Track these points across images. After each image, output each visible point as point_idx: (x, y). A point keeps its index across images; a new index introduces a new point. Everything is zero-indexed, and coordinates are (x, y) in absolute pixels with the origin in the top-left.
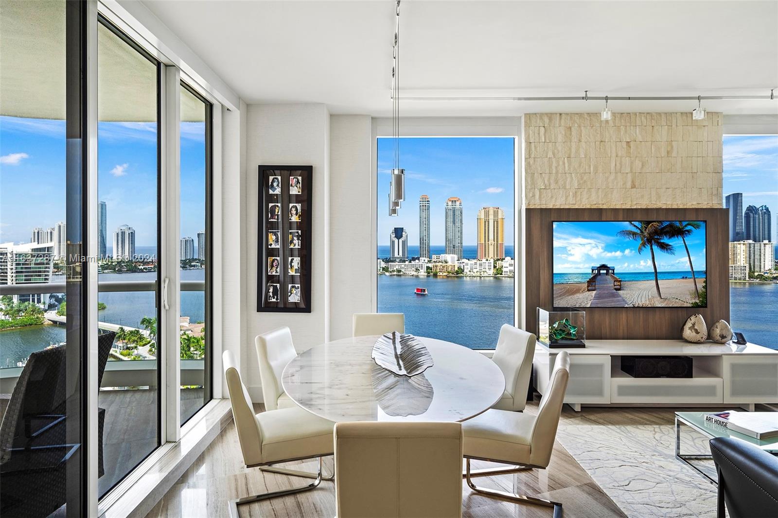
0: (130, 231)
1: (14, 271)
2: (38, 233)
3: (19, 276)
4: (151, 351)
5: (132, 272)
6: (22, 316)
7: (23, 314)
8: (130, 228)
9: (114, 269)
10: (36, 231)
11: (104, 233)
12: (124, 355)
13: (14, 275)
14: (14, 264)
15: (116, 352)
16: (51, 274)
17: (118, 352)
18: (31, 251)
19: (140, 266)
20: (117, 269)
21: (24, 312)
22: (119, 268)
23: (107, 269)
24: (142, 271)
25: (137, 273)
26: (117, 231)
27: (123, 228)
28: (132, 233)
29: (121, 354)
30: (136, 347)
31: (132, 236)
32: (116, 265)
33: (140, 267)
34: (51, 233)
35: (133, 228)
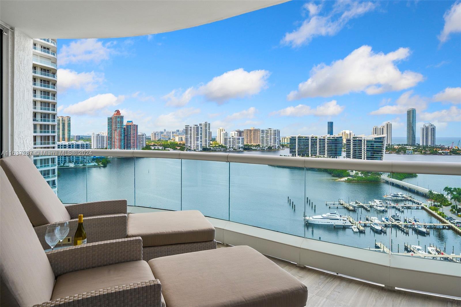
0: (432, 127)
1: (366, 150)
2: (376, 129)
3: (368, 153)
4: (452, 211)
5: (434, 155)
6: (369, 176)
7: (370, 174)
8: (432, 125)
9: (421, 152)
10: (375, 128)
11: (414, 129)
12: (432, 210)
13: (366, 152)
14: (366, 146)
15: (426, 206)
16: (384, 153)
17: (428, 206)
18: (374, 139)
19: (439, 150)
20: (423, 152)
21: (370, 173)
22: (425, 151)
23: (416, 152)
24: (441, 154)
25: (437, 155)
26: (423, 127)
27: (427, 125)
28: (433, 128)
29: (430, 208)
30: (440, 206)
31: (433, 130)
32: (422, 149)
33: (439, 152)
34: (383, 128)
35: (434, 125)
